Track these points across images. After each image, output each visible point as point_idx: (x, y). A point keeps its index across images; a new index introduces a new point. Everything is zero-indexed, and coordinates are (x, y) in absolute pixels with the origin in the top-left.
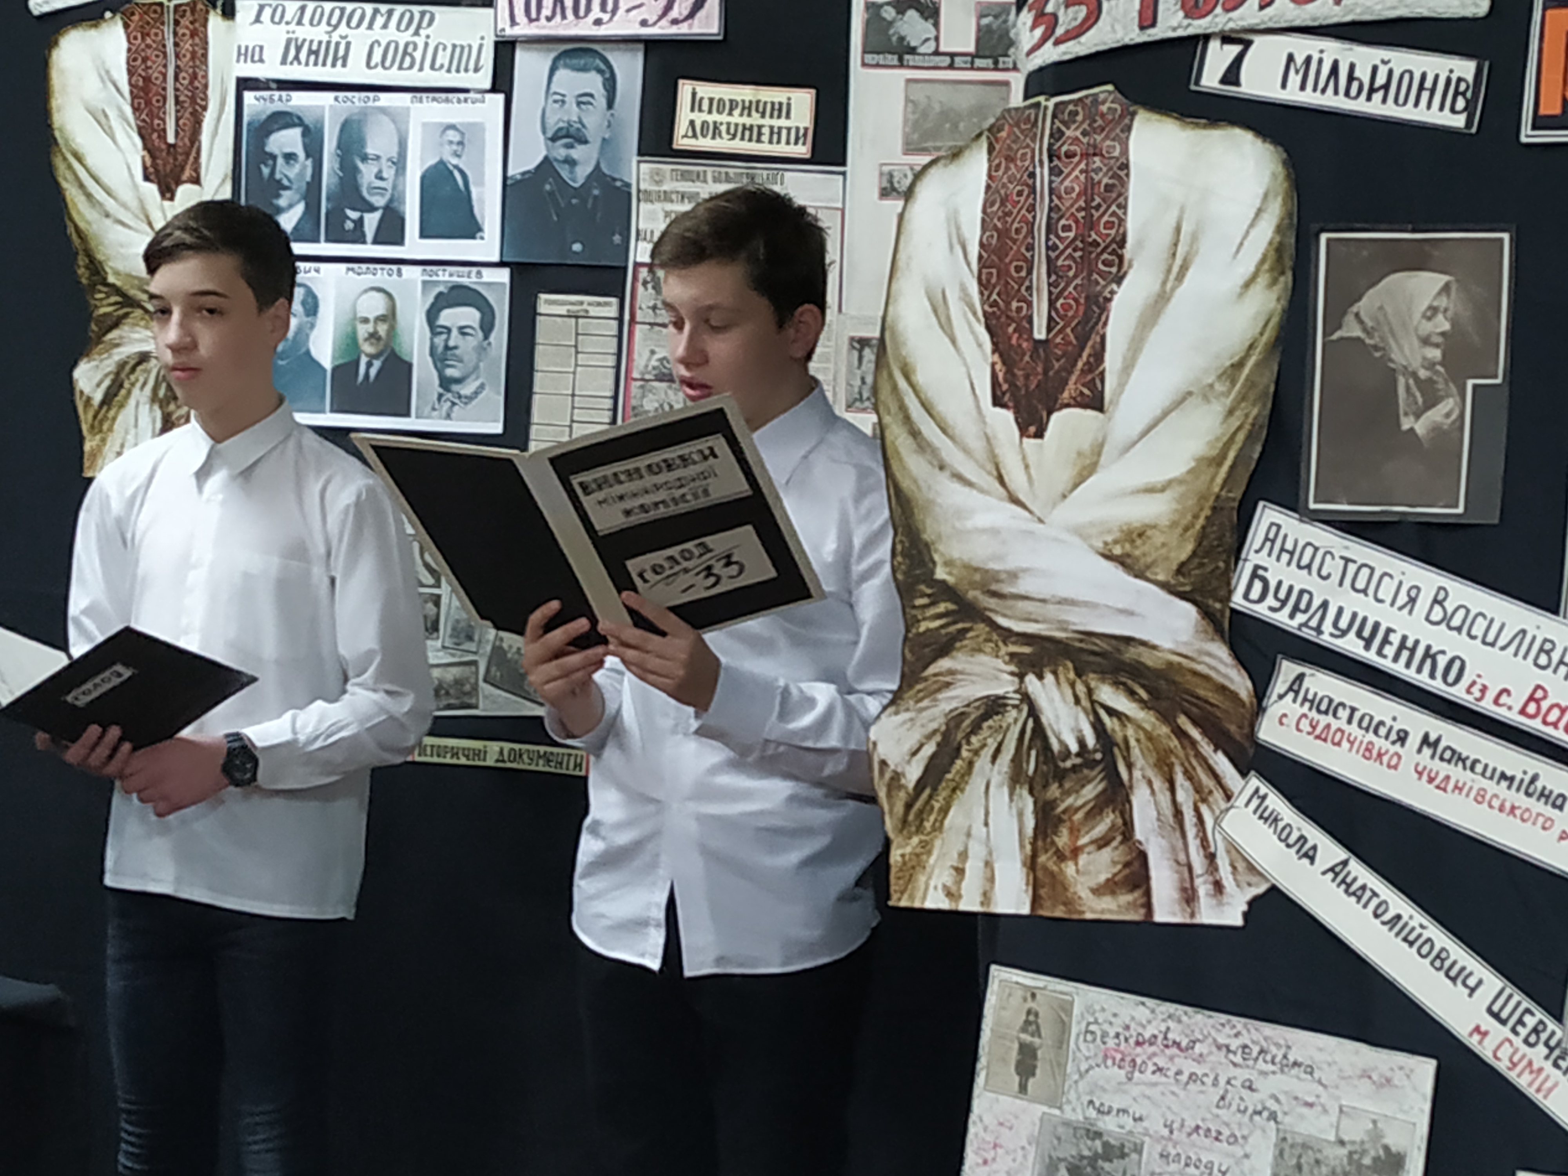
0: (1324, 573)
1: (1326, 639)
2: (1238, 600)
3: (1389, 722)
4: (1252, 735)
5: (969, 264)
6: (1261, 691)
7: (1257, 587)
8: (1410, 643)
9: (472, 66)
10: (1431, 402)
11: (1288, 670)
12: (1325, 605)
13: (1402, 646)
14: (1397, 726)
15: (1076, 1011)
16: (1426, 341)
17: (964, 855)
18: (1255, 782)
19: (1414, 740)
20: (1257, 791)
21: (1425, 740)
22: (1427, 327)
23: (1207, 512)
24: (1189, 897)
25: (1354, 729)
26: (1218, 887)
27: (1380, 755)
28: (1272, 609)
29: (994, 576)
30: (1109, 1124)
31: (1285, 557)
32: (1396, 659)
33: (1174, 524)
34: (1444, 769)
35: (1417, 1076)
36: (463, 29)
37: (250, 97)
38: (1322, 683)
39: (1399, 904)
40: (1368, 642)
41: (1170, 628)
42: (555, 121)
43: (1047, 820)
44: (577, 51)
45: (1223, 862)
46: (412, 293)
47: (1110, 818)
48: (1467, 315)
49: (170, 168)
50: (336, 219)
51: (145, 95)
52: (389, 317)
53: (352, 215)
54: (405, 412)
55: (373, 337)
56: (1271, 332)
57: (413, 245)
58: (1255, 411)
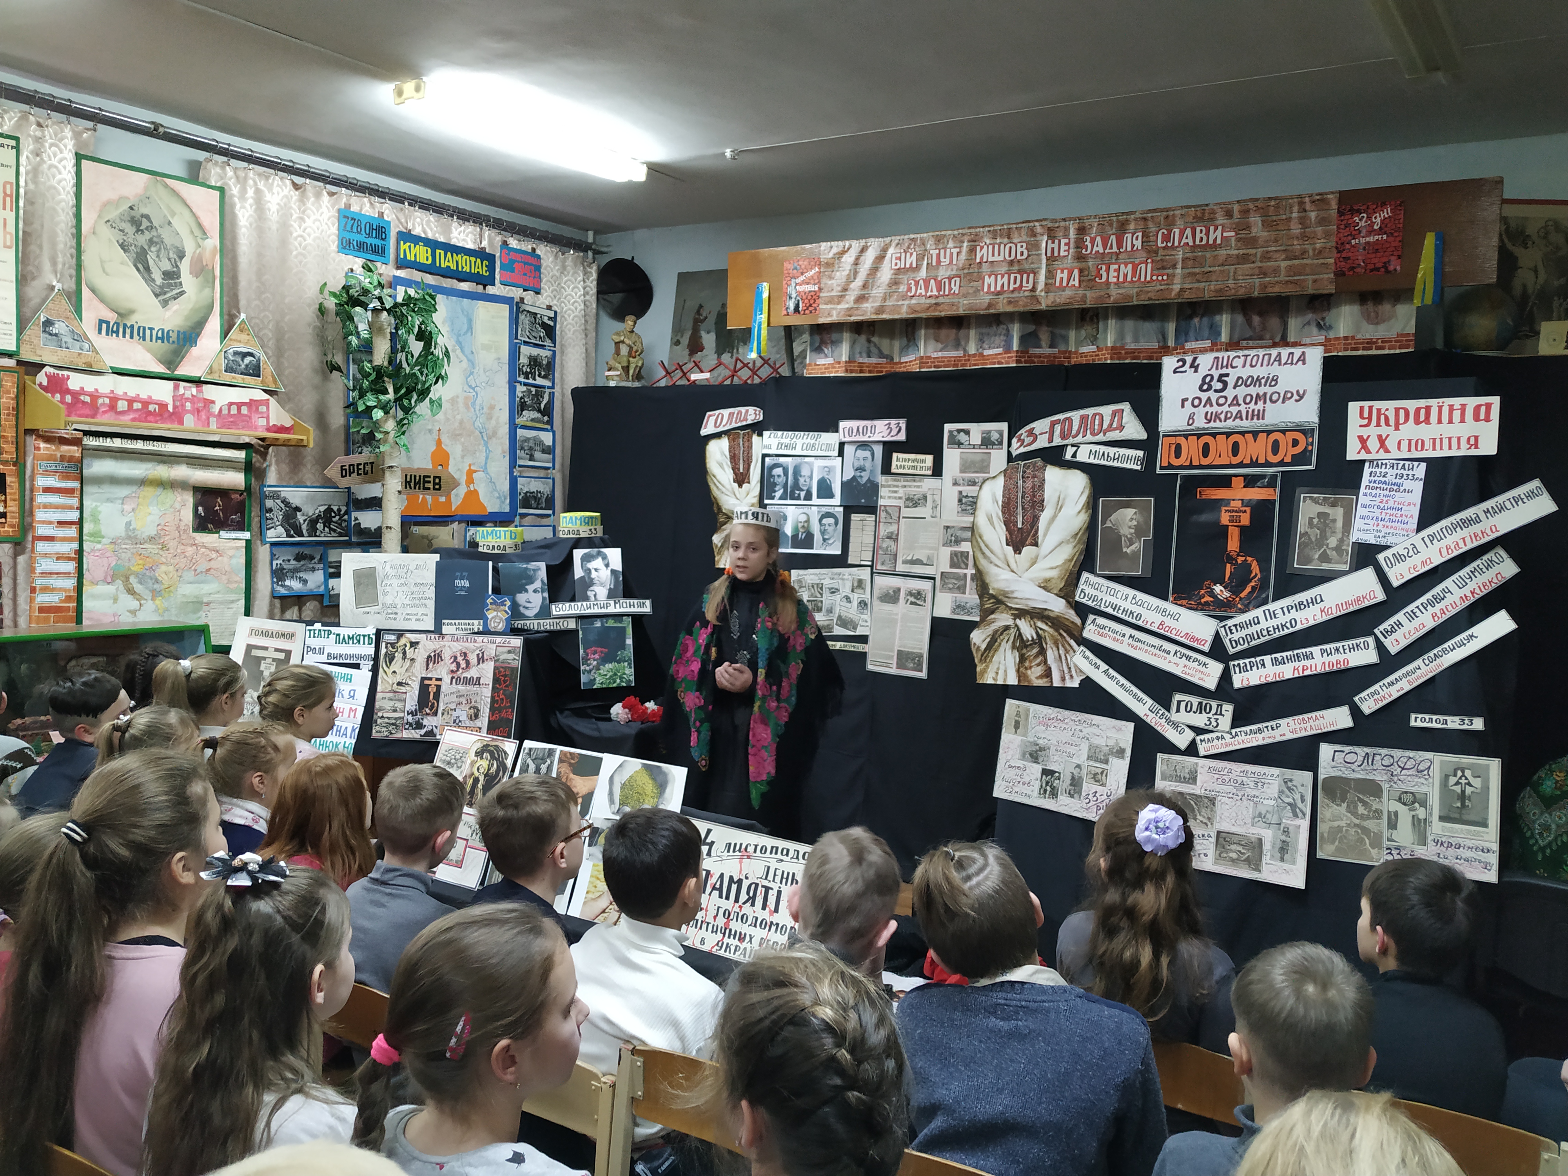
0: (1101, 590)
1: (1102, 609)
2: (1077, 598)
3: (1119, 631)
4: (1081, 635)
5: (999, 507)
8: (1125, 609)
9: (832, 449)
10: (1131, 544)
11: (1091, 617)
12: (1102, 600)
14: (1122, 632)
15: (1031, 711)
16: (1130, 527)
17: (998, 669)
18: (1082, 648)
19: (1127, 636)
21: (1130, 636)
22: (1130, 524)
23: (1069, 574)
24: (1063, 679)
25: (1110, 633)
26: (1072, 677)
27: (1118, 640)
28: (1087, 601)
29: (1007, 592)
30: (1041, 742)
31: (1090, 586)
32: (1122, 613)
33: (1058, 577)
34: (1136, 644)
35: (1129, 727)
36: (830, 439)
37: (767, 459)
38: (1101, 621)
39: (1123, 681)
40: (1114, 609)
41: (1057, 606)
42: (857, 465)
43: (1022, 659)
44: (863, 445)
45: (1073, 669)
46: (814, 514)
47: (1040, 659)
48: (1141, 520)
49: (741, 479)
50: (792, 493)
51: (734, 458)
52: (808, 521)
53: (798, 492)
54: (813, 548)
55: (803, 527)
56: (1086, 525)
57: (815, 500)
58: (1082, 547)
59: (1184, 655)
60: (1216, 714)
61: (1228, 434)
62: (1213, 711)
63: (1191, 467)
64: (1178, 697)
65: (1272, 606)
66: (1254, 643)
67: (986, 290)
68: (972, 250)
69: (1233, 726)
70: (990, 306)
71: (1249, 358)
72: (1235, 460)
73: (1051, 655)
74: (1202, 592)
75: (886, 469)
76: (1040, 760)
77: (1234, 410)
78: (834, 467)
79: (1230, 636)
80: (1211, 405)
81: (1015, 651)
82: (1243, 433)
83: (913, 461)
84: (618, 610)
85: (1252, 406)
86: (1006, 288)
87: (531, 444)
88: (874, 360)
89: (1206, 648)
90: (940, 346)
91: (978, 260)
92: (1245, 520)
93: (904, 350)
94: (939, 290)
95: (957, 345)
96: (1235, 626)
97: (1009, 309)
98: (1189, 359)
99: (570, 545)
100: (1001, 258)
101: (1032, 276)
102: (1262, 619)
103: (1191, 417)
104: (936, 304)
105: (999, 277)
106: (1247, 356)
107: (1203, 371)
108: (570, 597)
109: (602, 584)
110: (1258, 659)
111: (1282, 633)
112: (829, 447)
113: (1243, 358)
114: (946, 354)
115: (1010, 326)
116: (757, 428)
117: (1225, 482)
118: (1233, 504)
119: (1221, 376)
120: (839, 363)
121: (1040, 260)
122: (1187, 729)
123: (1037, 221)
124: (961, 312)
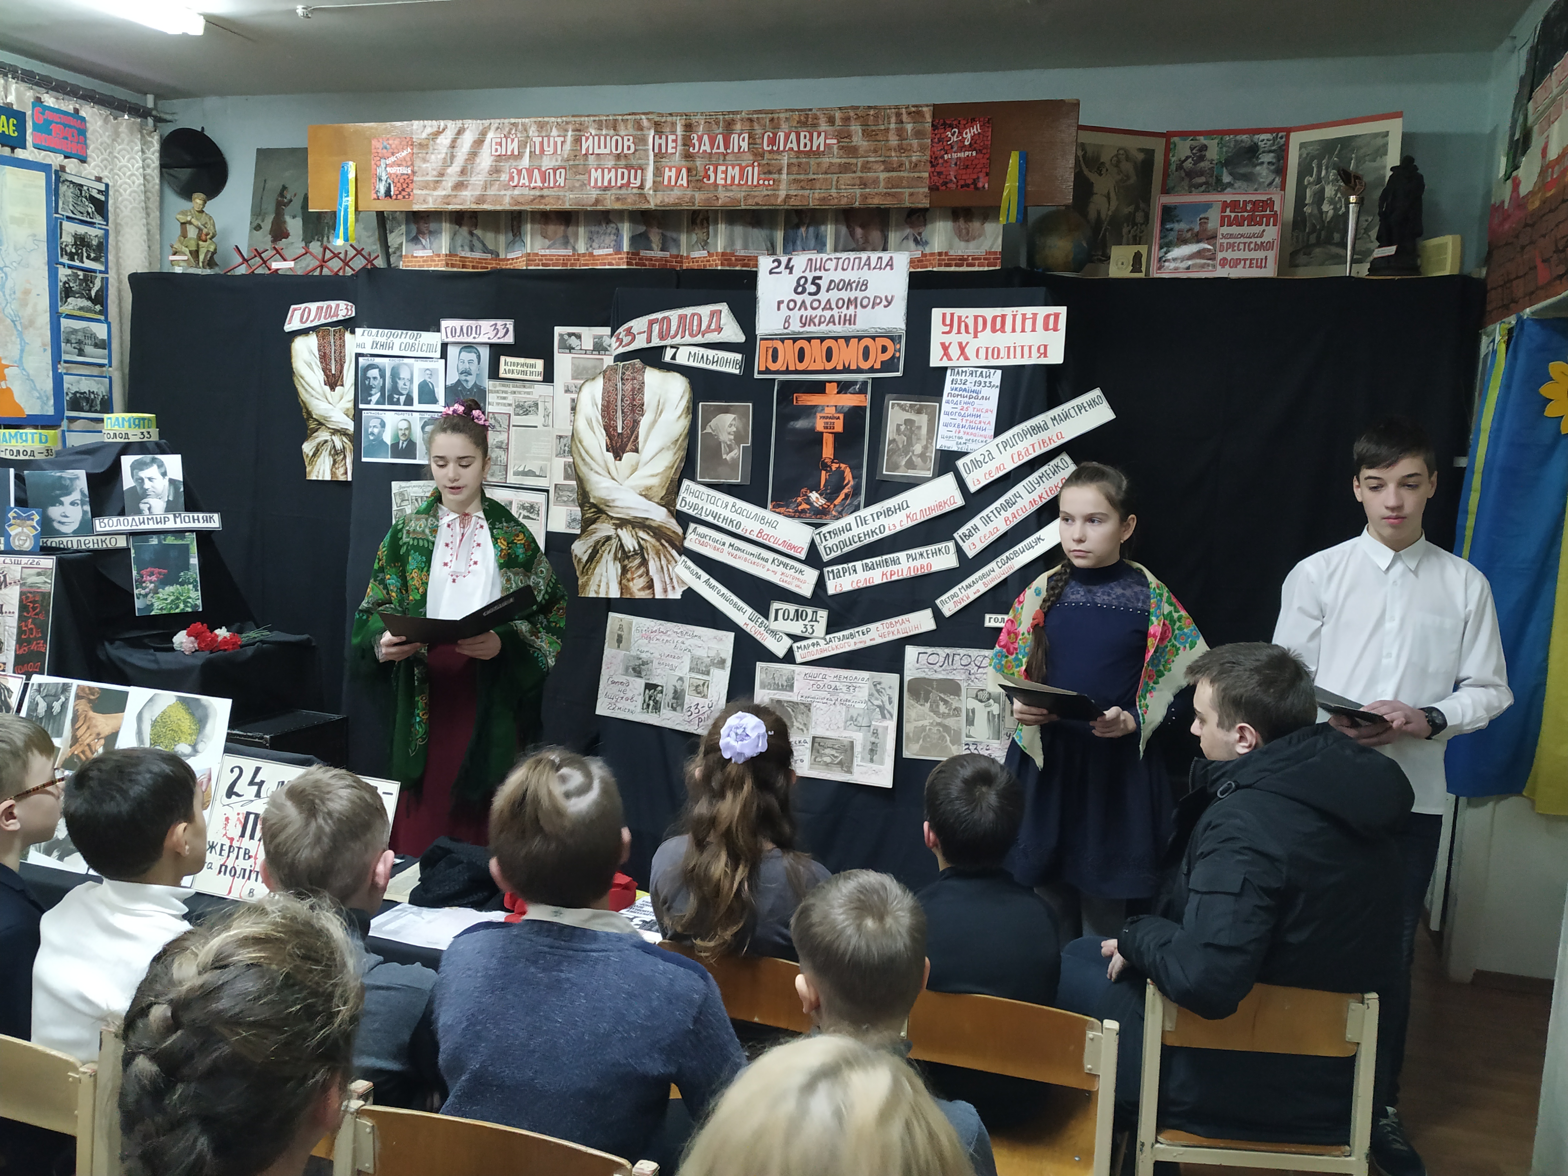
0: (702, 499)
1: (703, 517)
3: (719, 540)
4: (683, 545)
5: (598, 411)
8: (725, 517)
9: (433, 350)
10: (731, 451)
11: (692, 526)
12: (700, 507)
13: (723, 519)
14: (722, 541)
15: (634, 624)
16: (729, 433)
17: (600, 581)
18: (683, 557)
19: (727, 545)
21: (730, 545)
22: (730, 430)
23: (670, 481)
24: (665, 591)
25: (711, 542)
26: (674, 588)
27: (717, 549)
28: (687, 509)
29: (607, 501)
30: (644, 655)
31: (690, 494)
32: (722, 522)
33: (660, 485)
34: (735, 552)
35: (729, 637)
36: (430, 339)
37: (361, 359)
38: (702, 529)
39: (724, 590)
40: (715, 518)
41: (659, 515)
42: (461, 368)
43: (625, 570)
44: (468, 347)
45: (675, 580)
46: (416, 421)
47: (642, 569)
48: (740, 426)
49: (333, 381)
50: (391, 398)
51: (324, 358)
52: (409, 428)
53: (397, 396)
54: (415, 458)
55: (404, 434)
56: (686, 431)
57: (416, 406)
58: (683, 453)
59: (782, 562)
60: (811, 621)
61: (822, 339)
62: (809, 618)
63: (787, 372)
64: (775, 605)
65: (864, 512)
66: (846, 550)
67: (592, 184)
68: (577, 141)
69: (827, 633)
70: (597, 202)
71: (841, 261)
72: (829, 366)
73: (653, 566)
74: (799, 499)
75: (494, 374)
77: (828, 314)
78: (437, 370)
79: (825, 543)
80: (806, 309)
81: (617, 562)
82: (836, 338)
83: (522, 365)
84: (180, 525)
85: (844, 310)
86: (613, 184)
87: (80, 336)
88: (477, 255)
89: (803, 556)
90: (547, 242)
91: (584, 152)
92: (839, 427)
93: (510, 246)
94: (543, 181)
95: (566, 243)
96: (829, 532)
97: (618, 206)
98: (784, 260)
99: (116, 450)
100: (608, 151)
101: (639, 172)
102: (854, 525)
103: (787, 320)
104: (542, 197)
105: (606, 171)
106: (838, 259)
107: (797, 272)
108: (119, 509)
109: (158, 496)
110: (851, 565)
111: (872, 539)
112: (430, 347)
113: (835, 261)
114: (553, 252)
115: (620, 225)
116: (349, 325)
117: (819, 388)
118: (827, 410)
119: (815, 278)
120: (439, 256)
121: (648, 156)
122: (785, 637)
123: (644, 114)
124: (567, 206)
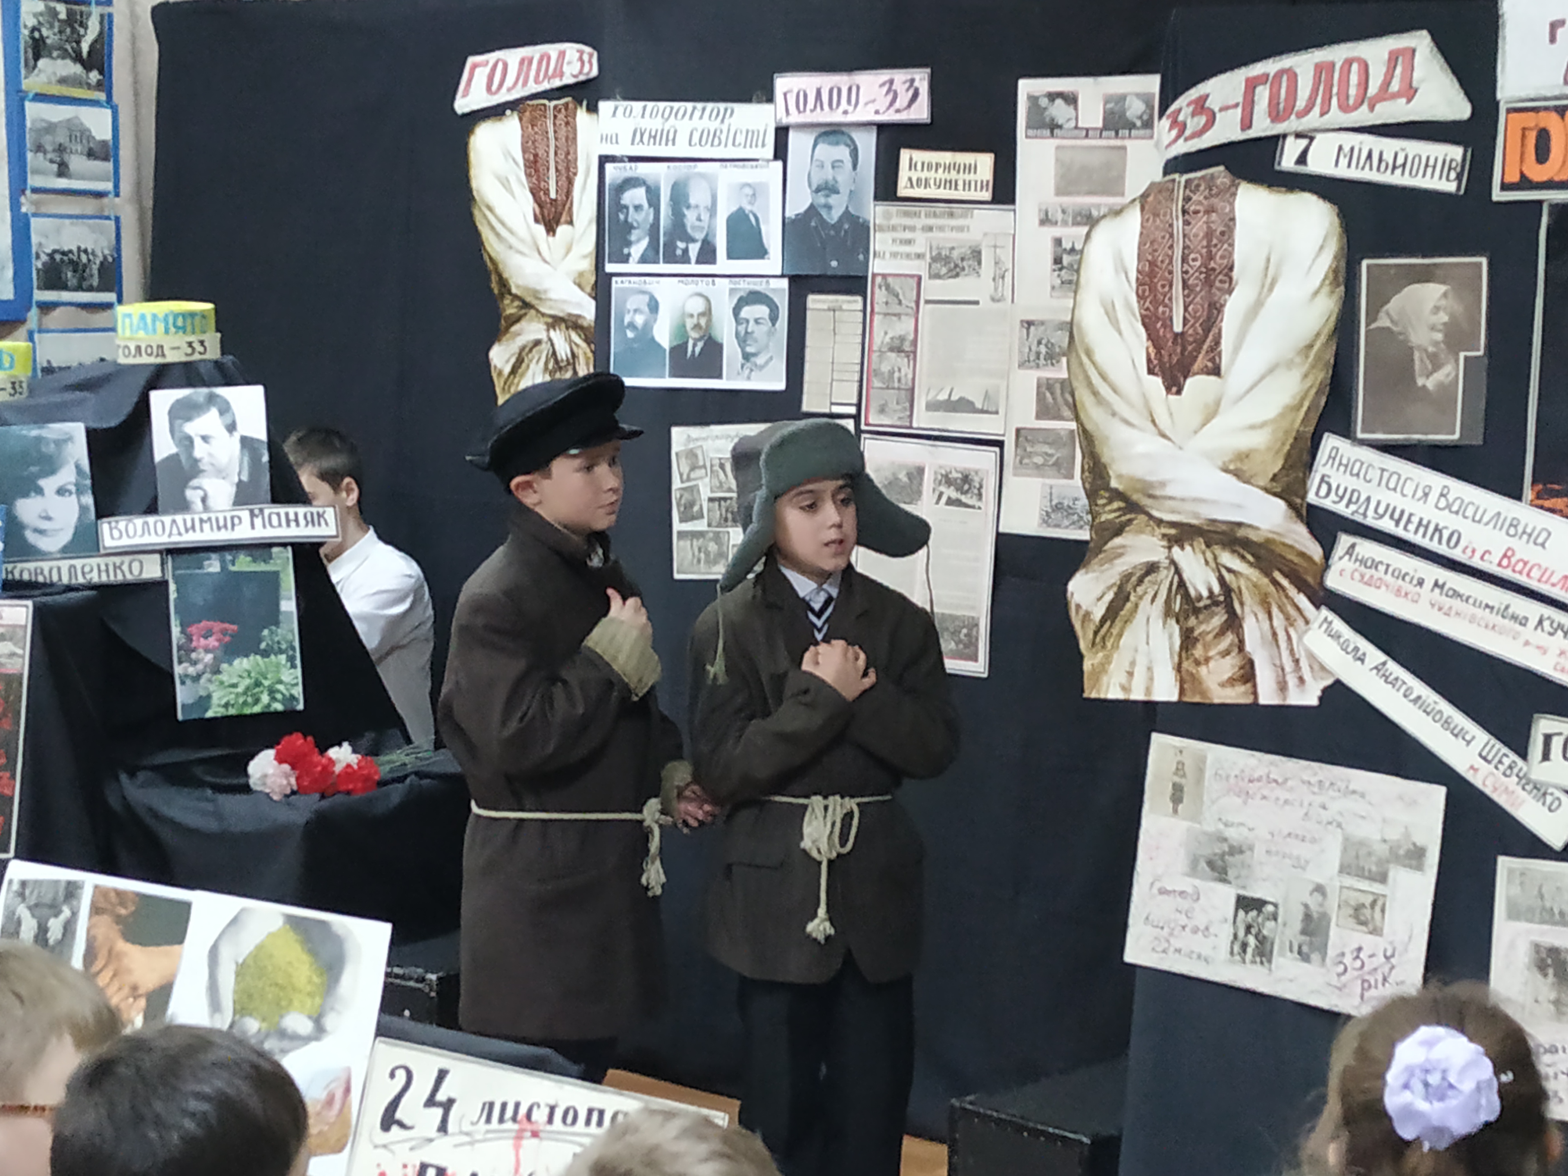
0: (1368, 478)
1: (1370, 521)
2: (1311, 498)
3: (1412, 573)
4: (1321, 583)
5: (1128, 281)
6: (1327, 556)
7: (1324, 488)
8: (1425, 522)
9: (760, 143)
10: (1437, 367)
11: (1345, 540)
12: (1368, 499)
13: (1420, 523)
14: (1417, 576)
15: (1209, 762)
16: (1432, 328)
17: (1133, 664)
19: (1427, 583)
20: (1326, 619)
21: (1436, 584)
22: (1434, 320)
23: (1291, 440)
24: (1282, 687)
25: (1388, 578)
26: (1301, 680)
27: (1406, 594)
28: (1334, 502)
29: (1153, 486)
30: (1232, 833)
31: (1342, 468)
32: (1416, 532)
33: (1269, 449)
34: (1448, 602)
35: (1433, 797)
36: (750, 120)
37: (609, 167)
38: (1367, 548)
39: (1419, 688)
40: (1397, 523)
41: (1268, 516)
42: (817, 179)
43: (1188, 640)
44: (832, 133)
45: (1304, 664)
46: (722, 295)
47: (1229, 638)
48: (1459, 310)
49: (553, 215)
50: (670, 248)
51: (534, 166)
52: (708, 313)
53: (681, 245)
54: (719, 376)
55: (697, 326)
56: (1331, 324)
57: (723, 264)
58: (1322, 375)
64: (1545, 725)
73: (1253, 631)
75: (887, 188)
76: (1232, 874)
78: (766, 185)
81: (1172, 622)
83: (950, 168)
84: (261, 532)
99: (140, 381)
108: (146, 502)
109: (220, 473)
112: (752, 137)
116: (584, 94)
